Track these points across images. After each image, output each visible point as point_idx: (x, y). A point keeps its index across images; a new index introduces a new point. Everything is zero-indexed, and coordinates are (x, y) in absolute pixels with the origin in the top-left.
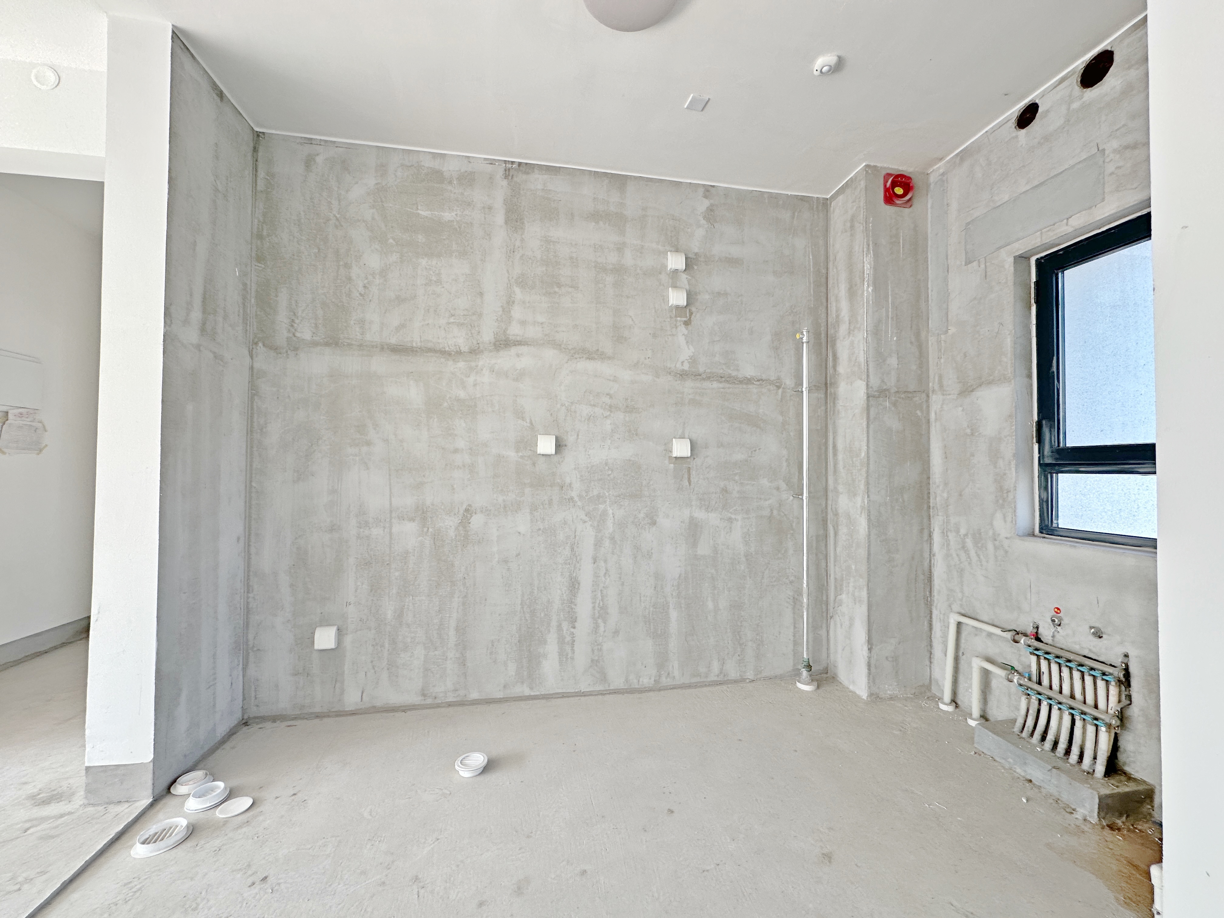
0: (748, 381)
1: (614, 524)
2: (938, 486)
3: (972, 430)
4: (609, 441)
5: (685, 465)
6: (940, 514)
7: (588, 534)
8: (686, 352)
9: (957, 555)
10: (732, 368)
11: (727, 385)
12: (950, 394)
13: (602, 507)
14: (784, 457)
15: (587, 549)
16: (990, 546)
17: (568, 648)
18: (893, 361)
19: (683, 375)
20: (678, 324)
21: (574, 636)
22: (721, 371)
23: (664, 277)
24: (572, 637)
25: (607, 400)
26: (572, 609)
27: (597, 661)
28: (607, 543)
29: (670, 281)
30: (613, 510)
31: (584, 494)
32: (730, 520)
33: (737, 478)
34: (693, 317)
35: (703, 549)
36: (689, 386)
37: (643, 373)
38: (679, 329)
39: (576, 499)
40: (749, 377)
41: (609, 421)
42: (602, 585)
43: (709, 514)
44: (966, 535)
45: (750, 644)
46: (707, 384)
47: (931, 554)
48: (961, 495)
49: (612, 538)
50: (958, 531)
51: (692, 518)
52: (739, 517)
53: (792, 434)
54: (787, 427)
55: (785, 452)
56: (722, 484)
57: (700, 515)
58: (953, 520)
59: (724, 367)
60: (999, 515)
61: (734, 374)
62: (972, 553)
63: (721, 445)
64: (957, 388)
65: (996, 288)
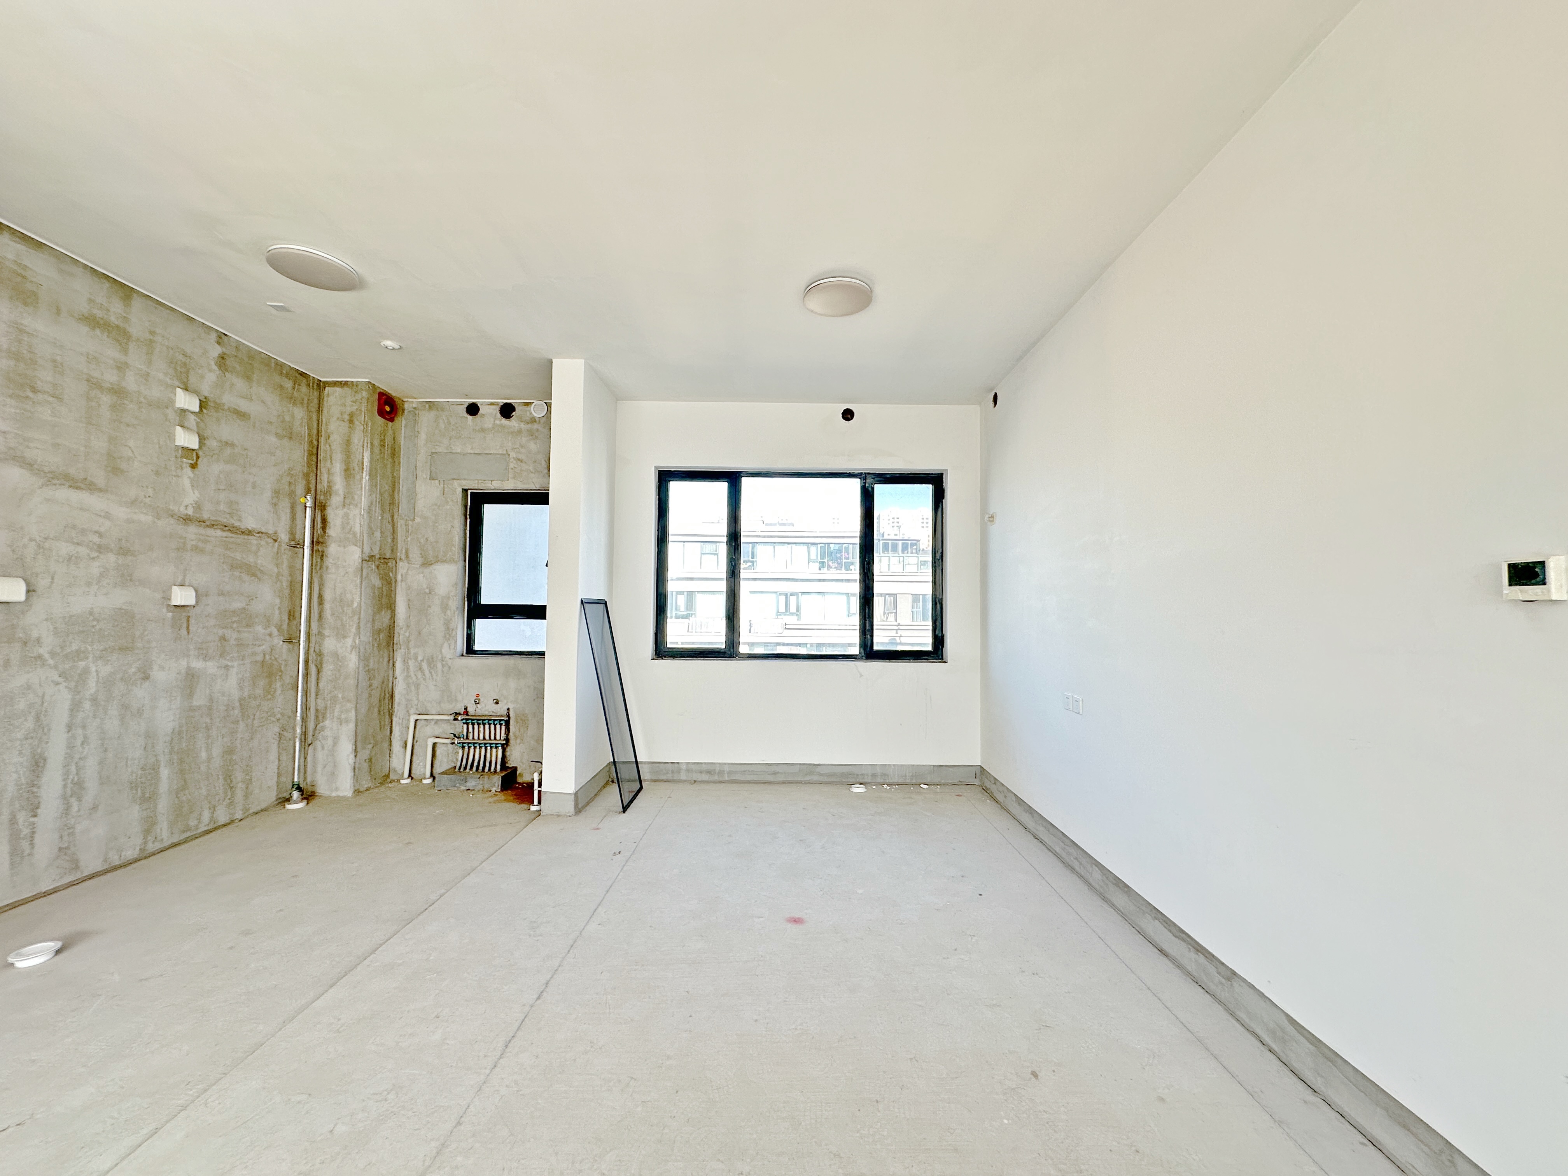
0: (249, 533)
1: (97, 682)
2: (402, 628)
3: (430, 590)
4: (97, 587)
5: (184, 614)
6: (402, 648)
7: (62, 699)
8: (191, 497)
9: (415, 675)
10: (235, 518)
11: (230, 535)
12: (414, 564)
13: (82, 664)
14: (276, 605)
15: (60, 716)
16: (439, 665)
17: (25, 845)
18: (378, 534)
19: (187, 520)
20: (184, 465)
21: (35, 826)
22: (225, 520)
23: (170, 413)
24: (31, 829)
25: (96, 539)
26: (33, 793)
27: (68, 848)
28: (87, 705)
29: (178, 418)
30: (97, 666)
31: (58, 650)
32: (227, 667)
33: (235, 625)
34: (200, 460)
35: (199, 700)
36: (192, 532)
37: (142, 513)
38: (185, 471)
39: (47, 656)
40: (250, 529)
41: (96, 564)
42: (77, 756)
43: (207, 663)
44: (422, 660)
45: (240, 784)
46: (210, 532)
47: (394, 678)
48: (420, 633)
49: (94, 700)
50: (416, 659)
51: (189, 668)
52: (235, 664)
53: (284, 584)
54: (280, 577)
55: (278, 601)
56: (220, 632)
57: (197, 664)
58: (413, 651)
59: (228, 516)
60: (446, 645)
61: (237, 524)
62: (427, 672)
63: (221, 593)
64: (420, 560)
65: (450, 503)
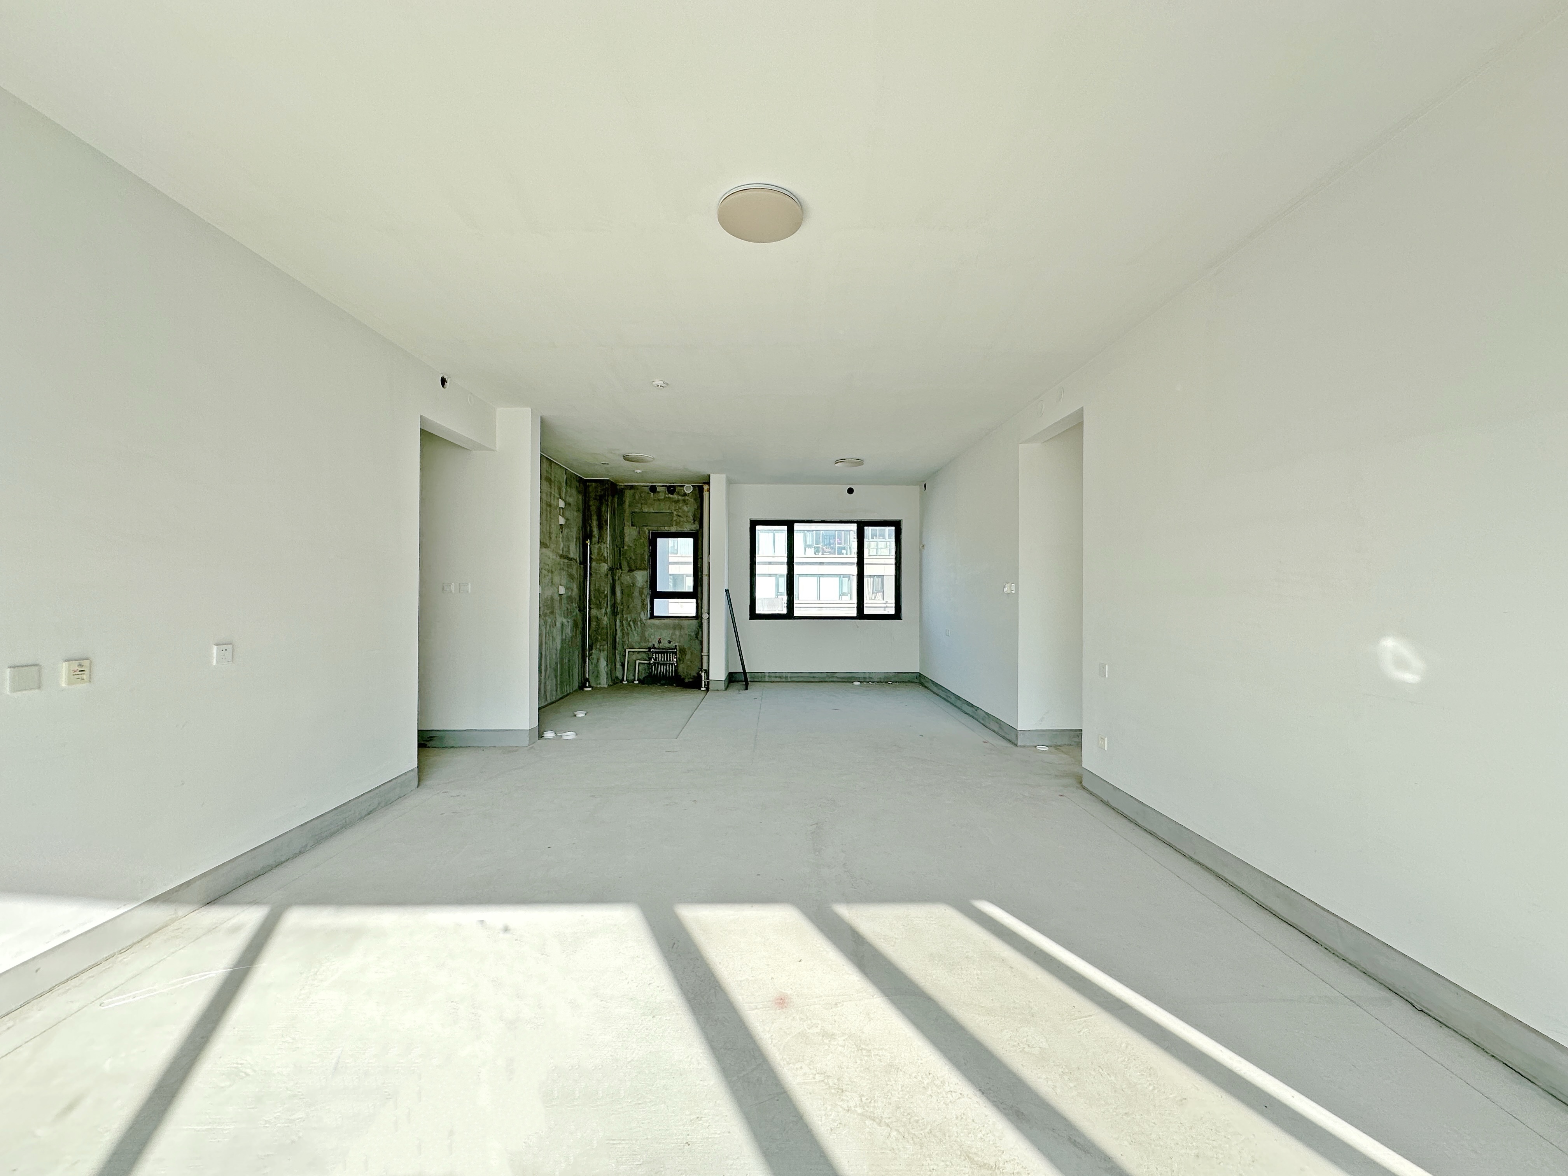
2: (619, 605)
3: (633, 584)
5: (561, 598)
6: (619, 614)
8: (561, 546)
9: (627, 628)
12: (624, 571)
16: (639, 623)
29: (559, 512)
35: (564, 636)
40: (572, 557)
44: (630, 621)
48: (629, 607)
50: (627, 620)
52: (570, 620)
56: (567, 606)
57: (563, 620)
58: (625, 616)
60: (642, 613)
62: (633, 627)
64: (627, 569)
65: (643, 539)
